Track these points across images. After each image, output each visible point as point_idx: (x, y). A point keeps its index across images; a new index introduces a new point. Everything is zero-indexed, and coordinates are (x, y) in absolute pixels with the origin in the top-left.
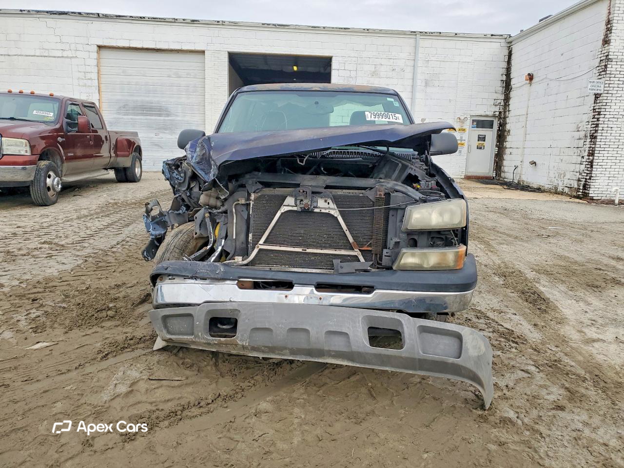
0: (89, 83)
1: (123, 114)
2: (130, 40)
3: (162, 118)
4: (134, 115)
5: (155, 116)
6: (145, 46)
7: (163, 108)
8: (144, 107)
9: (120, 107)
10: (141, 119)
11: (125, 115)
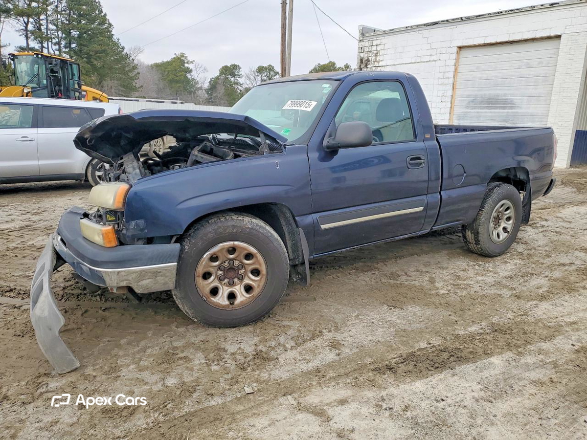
0: (446, 81)
1: (471, 108)
2: (485, 37)
3: (506, 111)
4: (481, 109)
5: (500, 109)
6: (499, 41)
7: (508, 100)
8: (490, 100)
9: (469, 102)
10: (486, 112)
11: (472, 109)
